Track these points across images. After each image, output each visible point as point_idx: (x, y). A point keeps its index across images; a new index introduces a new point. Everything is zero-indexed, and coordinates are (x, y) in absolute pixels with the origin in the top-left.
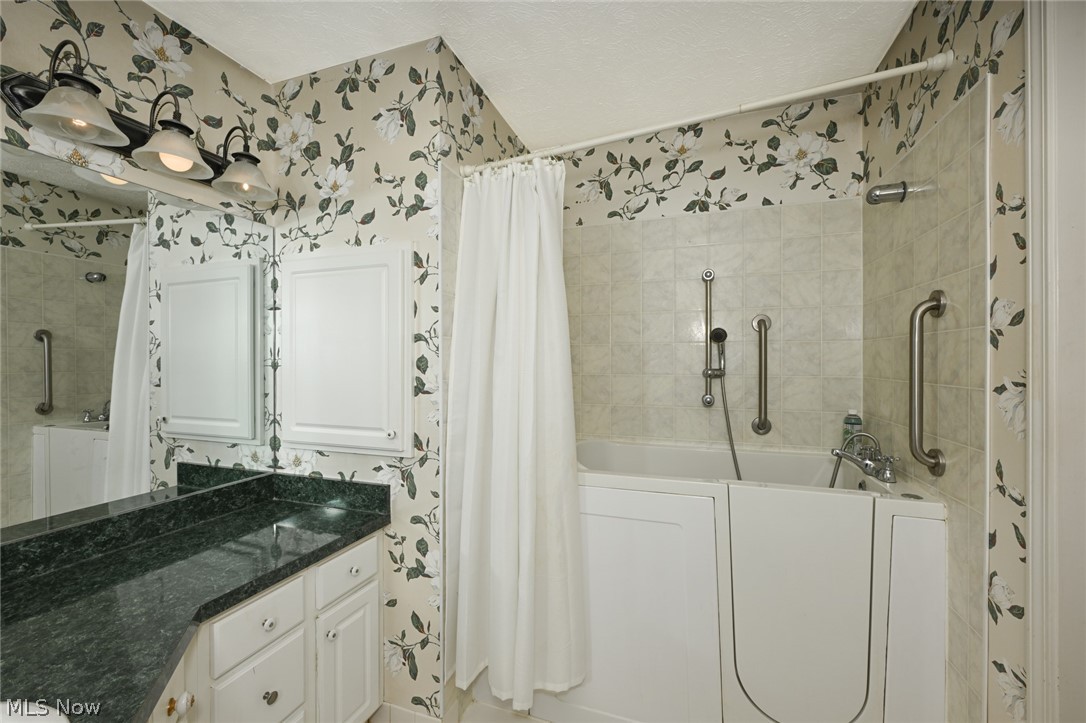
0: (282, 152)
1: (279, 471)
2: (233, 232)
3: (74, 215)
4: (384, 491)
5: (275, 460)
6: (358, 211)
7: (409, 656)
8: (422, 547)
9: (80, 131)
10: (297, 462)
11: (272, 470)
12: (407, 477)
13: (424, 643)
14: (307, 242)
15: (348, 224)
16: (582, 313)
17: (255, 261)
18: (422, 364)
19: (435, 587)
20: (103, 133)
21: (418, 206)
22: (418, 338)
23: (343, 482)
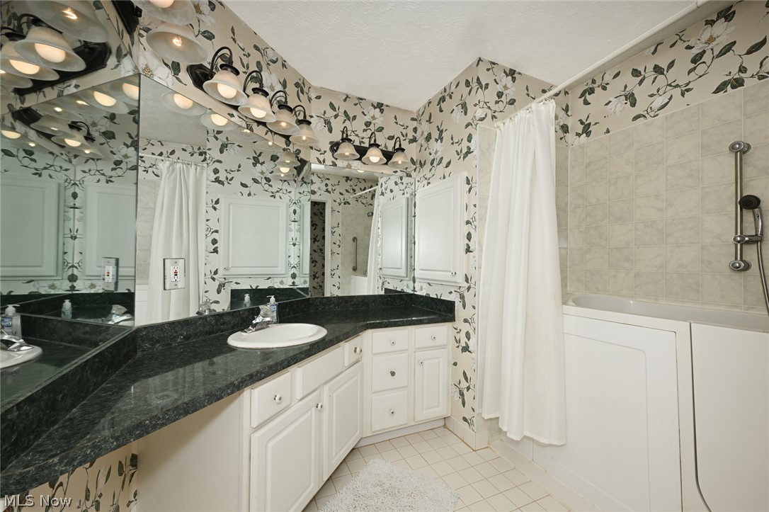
0: (418, 142)
1: (415, 293)
2: (402, 183)
3: (365, 189)
4: (452, 304)
5: (414, 288)
6: (445, 162)
7: (462, 394)
8: (468, 336)
9: (347, 156)
10: (421, 289)
11: (412, 292)
12: (462, 297)
13: (468, 388)
14: (426, 182)
15: (440, 169)
16: (609, 199)
17: (408, 195)
18: (469, 237)
19: (473, 359)
20: (353, 155)
21: (469, 152)
22: (468, 222)
23: (437, 299)
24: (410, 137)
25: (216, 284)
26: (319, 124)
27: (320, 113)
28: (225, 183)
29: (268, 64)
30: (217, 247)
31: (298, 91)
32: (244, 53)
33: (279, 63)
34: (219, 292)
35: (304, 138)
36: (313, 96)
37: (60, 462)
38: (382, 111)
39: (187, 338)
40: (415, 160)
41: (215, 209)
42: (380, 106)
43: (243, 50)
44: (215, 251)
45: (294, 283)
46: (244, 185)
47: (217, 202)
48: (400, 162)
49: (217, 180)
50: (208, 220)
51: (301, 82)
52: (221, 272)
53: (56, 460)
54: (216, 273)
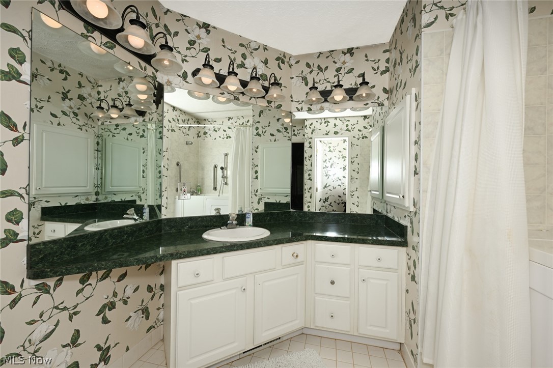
24: (382, 68)
25: (257, 198)
26: (298, 82)
27: (298, 73)
28: (262, 135)
29: (251, 52)
30: (257, 176)
31: (279, 64)
32: (232, 51)
33: (262, 49)
34: (259, 203)
35: (275, 96)
36: (293, 62)
37: (51, 271)
38: (352, 54)
39: (191, 227)
40: (388, 89)
41: (256, 152)
42: (350, 51)
43: (231, 50)
44: (257, 178)
45: (97, 199)
46: (272, 135)
47: (257, 148)
48: (364, 95)
49: (258, 134)
50: (253, 159)
51: (282, 56)
52: (259, 191)
53: (49, 270)
54: (257, 192)
